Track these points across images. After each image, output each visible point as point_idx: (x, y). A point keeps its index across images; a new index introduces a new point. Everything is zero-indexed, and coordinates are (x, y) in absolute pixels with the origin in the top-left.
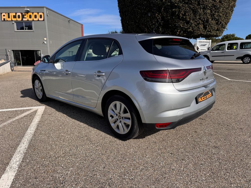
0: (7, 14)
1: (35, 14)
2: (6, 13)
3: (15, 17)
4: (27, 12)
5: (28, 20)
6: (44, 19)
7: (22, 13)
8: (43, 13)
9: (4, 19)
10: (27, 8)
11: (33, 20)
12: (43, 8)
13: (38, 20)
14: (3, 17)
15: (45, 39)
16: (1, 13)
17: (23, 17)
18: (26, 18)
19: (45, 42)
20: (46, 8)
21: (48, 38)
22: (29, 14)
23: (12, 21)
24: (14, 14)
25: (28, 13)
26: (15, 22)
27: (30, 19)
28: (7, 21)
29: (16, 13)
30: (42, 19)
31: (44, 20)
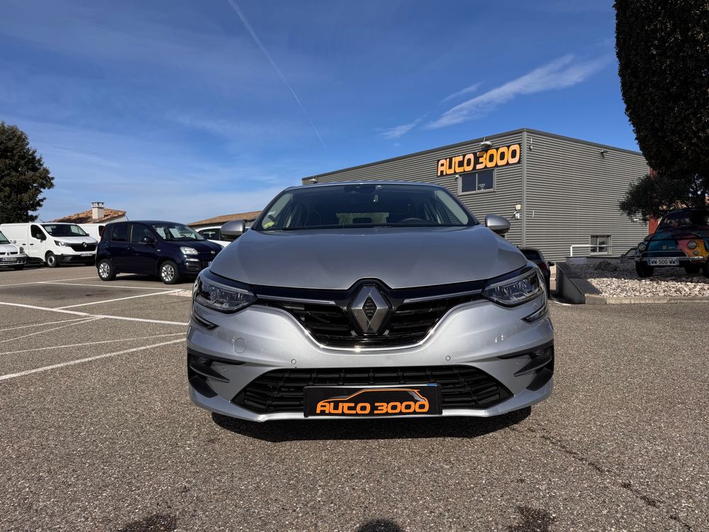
0: (448, 160)
1: (501, 150)
2: (446, 159)
3: (461, 164)
4: (487, 148)
5: (486, 167)
6: (519, 160)
7: (475, 154)
8: (520, 144)
9: (442, 172)
10: (486, 140)
11: (497, 166)
12: (521, 132)
13: (508, 164)
14: (440, 169)
15: (518, 207)
16: (438, 161)
17: (477, 162)
18: (482, 163)
19: (518, 216)
20: (528, 132)
21: (525, 203)
22: (490, 152)
23: (455, 173)
24: (460, 158)
25: (486, 151)
26: (461, 174)
27: (490, 165)
28: (447, 175)
29: (464, 156)
30: (516, 160)
31: (519, 162)
